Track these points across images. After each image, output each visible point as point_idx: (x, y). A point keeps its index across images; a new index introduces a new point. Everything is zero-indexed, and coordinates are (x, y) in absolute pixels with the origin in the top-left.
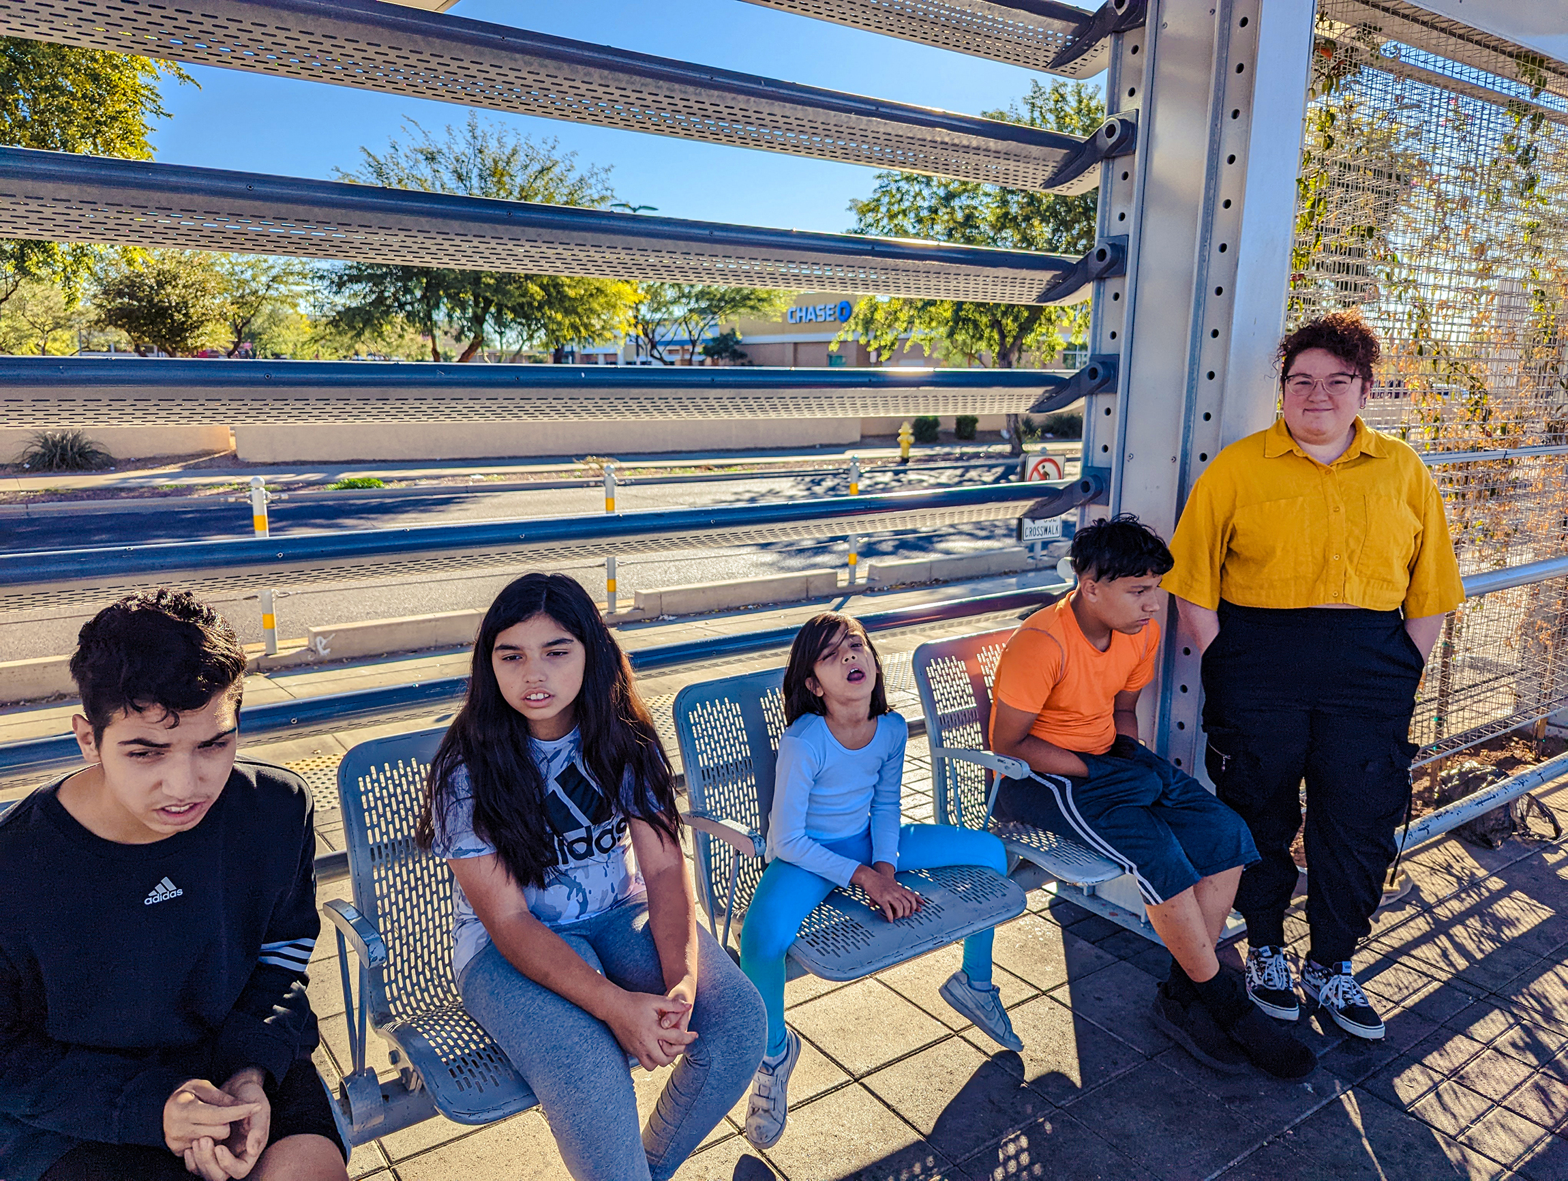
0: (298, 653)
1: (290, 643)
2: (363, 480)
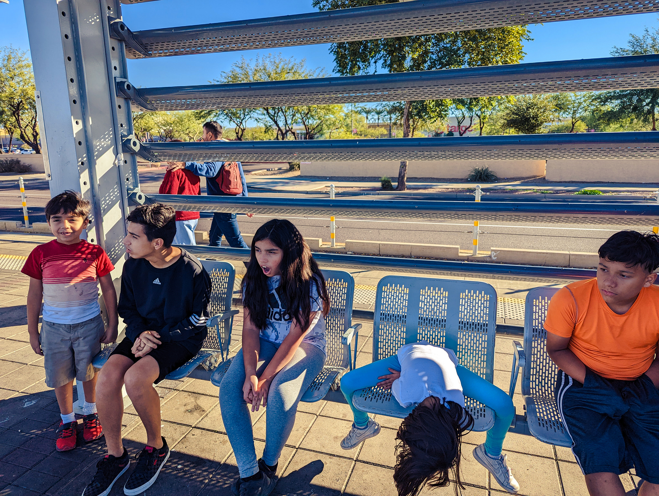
0: (484, 257)
1: (482, 252)
2: (591, 191)
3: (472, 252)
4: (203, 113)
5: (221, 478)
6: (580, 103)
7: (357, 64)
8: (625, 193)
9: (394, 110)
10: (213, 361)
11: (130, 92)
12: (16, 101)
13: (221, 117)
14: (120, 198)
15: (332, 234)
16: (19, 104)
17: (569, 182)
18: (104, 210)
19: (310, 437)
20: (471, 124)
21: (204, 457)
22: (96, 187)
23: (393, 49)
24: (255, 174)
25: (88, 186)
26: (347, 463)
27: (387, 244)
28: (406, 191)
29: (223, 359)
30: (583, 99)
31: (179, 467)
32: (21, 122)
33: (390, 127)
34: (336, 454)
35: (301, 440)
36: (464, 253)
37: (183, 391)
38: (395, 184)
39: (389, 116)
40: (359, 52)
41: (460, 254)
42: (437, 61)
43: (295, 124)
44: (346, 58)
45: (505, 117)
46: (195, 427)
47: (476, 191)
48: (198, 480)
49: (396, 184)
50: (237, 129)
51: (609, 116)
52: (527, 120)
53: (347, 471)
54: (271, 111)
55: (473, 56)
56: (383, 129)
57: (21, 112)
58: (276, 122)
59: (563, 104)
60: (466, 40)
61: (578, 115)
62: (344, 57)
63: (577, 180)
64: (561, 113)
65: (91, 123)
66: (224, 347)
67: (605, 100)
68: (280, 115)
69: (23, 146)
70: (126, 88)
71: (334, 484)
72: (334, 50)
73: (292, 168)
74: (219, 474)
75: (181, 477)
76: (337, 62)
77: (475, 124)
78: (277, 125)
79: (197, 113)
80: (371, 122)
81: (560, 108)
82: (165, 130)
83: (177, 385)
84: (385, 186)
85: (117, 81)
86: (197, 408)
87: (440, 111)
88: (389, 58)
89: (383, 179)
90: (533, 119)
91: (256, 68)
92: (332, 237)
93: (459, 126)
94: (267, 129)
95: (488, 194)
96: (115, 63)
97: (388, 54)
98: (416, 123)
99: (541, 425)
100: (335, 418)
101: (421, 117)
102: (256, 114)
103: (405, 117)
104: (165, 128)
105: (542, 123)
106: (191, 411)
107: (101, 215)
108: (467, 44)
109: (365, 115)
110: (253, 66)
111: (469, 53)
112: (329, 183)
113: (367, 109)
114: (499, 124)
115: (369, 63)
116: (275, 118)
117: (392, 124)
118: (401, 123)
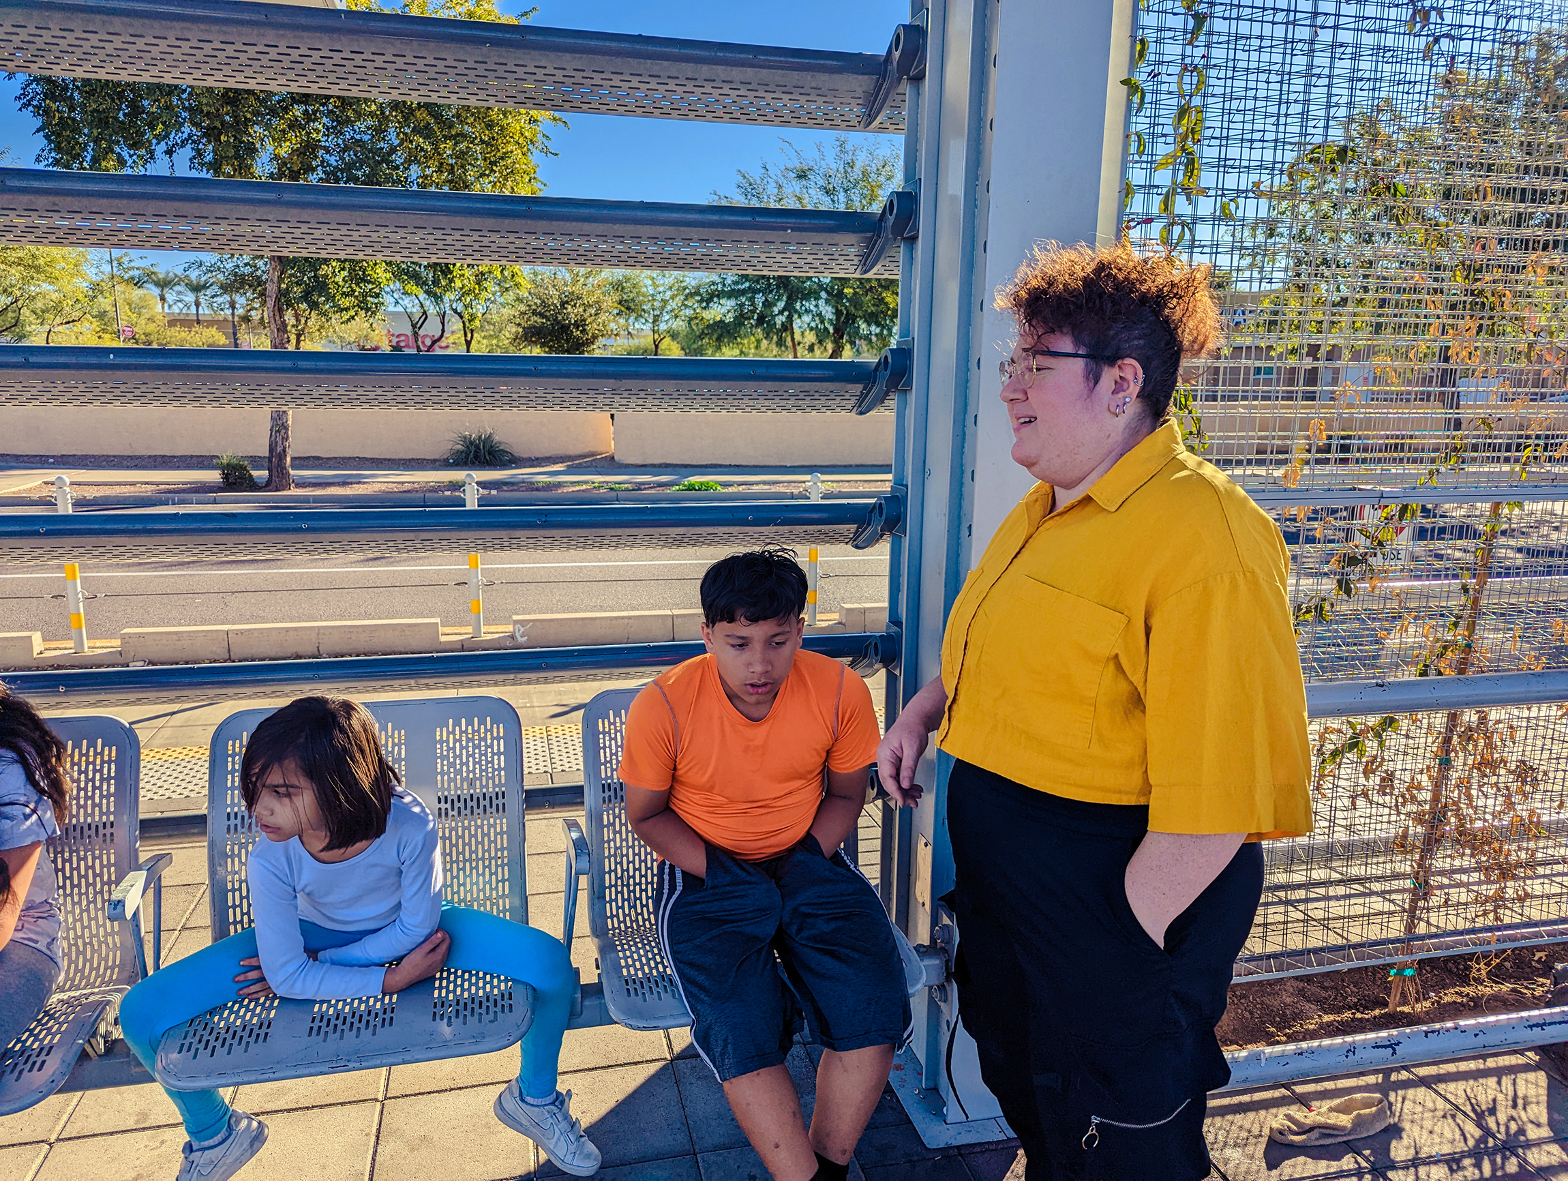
0: (499, 637)
1: (493, 629)
2: (702, 484)
3: (470, 629)
6: (665, 302)
7: (112, 151)
8: (761, 486)
9: (237, 283)
15: (73, 618)
17: (660, 466)
20: (443, 331)
23: (218, 124)
28: (294, 492)
30: (669, 293)
33: (234, 326)
36: (451, 635)
38: (260, 474)
39: (227, 298)
40: (116, 118)
41: (443, 639)
42: (342, 171)
44: (77, 131)
45: (518, 321)
47: (467, 487)
49: (265, 473)
51: (719, 331)
52: (565, 329)
55: (428, 172)
56: (213, 331)
59: (633, 300)
60: (408, 131)
61: (663, 327)
62: (70, 125)
63: (675, 462)
64: (632, 320)
67: (709, 298)
72: (35, 103)
76: (47, 137)
77: (453, 332)
80: (176, 309)
81: (628, 308)
84: (231, 479)
87: (364, 296)
89: (225, 462)
90: (577, 329)
92: (74, 625)
93: (415, 334)
95: (494, 492)
97: (205, 135)
98: (303, 320)
99: (632, 992)
103: (270, 303)
105: (595, 337)
108: (411, 142)
109: (156, 291)
111: (419, 163)
112: (52, 475)
113: (160, 276)
114: (507, 335)
115: (152, 153)
117: (236, 319)
118: (262, 318)
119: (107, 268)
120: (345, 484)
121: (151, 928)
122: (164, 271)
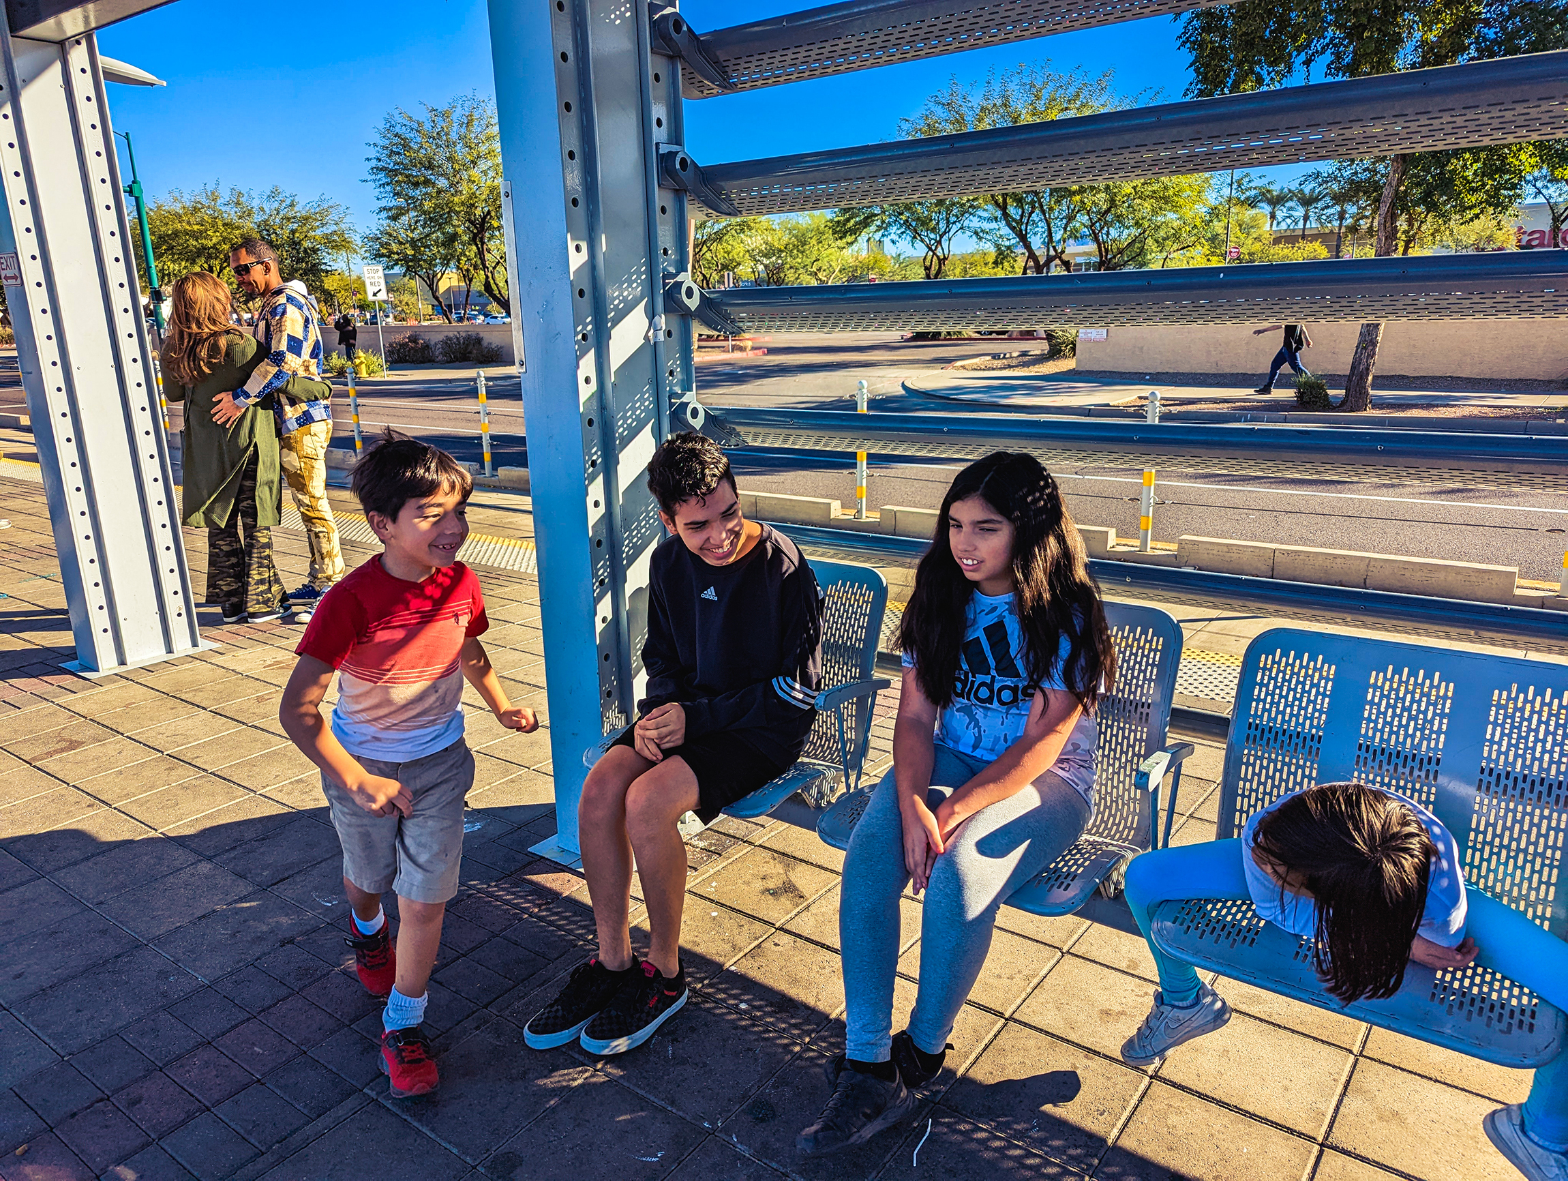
3: (1555, 586)
4: (852, 222)
5: (827, 1049)
7: (1252, 72)
9: (1354, 190)
10: (826, 788)
11: (687, 176)
12: (478, 212)
13: (893, 229)
14: (654, 413)
15: (1143, 520)
16: (484, 219)
18: (622, 438)
19: (1041, 1000)
21: (795, 997)
22: (609, 388)
23: (1364, 20)
24: (963, 367)
25: (593, 386)
26: (1129, 1078)
27: (1296, 552)
28: (1370, 413)
29: (848, 786)
31: (743, 1006)
32: (487, 256)
33: (1339, 238)
34: (1102, 1051)
35: (1019, 1001)
36: (1528, 589)
37: (761, 846)
38: (1337, 394)
39: (1338, 208)
40: (1261, 38)
41: (1518, 590)
43: (1071, 241)
44: (1224, 58)
46: (781, 929)
48: (779, 1042)
49: (1342, 392)
50: (929, 258)
53: (1128, 1098)
54: (1013, 211)
56: (1317, 245)
57: (487, 235)
58: (1023, 238)
62: (1219, 54)
65: (604, 249)
66: (854, 760)
68: (1037, 219)
69: (489, 308)
70: (678, 166)
71: (1090, 1118)
72: (1193, 39)
73: (1055, 352)
74: (824, 1039)
75: (745, 1028)
76: (1197, 70)
78: (1027, 246)
79: (838, 222)
80: (1283, 226)
82: (766, 266)
83: (750, 833)
84: (1306, 398)
85: (661, 152)
86: (789, 889)
87: (1497, 189)
88: (1351, 48)
91: (985, 103)
92: (1143, 526)
93: (1555, 229)
94: (1002, 256)
96: (659, 111)
97: (1348, 36)
98: (1416, 225)
100: (1108, 967)
101: (1432, 207)
102: (976, 219)
103: (1384, 209)
104: (766, 261)
106: (775, 893)
107: (614, 449)
109: (1267, 209)
110: (976, 100)
112: (1146, 390)
113: (1275, 193)
115: (1290, 67)
116: (1023, 227)
117: (1343, 230)
118: (1371, 226)
119: (1226, 191)
120: (1429, 406)
121: (1166, 806)
122: (1279, 188)
